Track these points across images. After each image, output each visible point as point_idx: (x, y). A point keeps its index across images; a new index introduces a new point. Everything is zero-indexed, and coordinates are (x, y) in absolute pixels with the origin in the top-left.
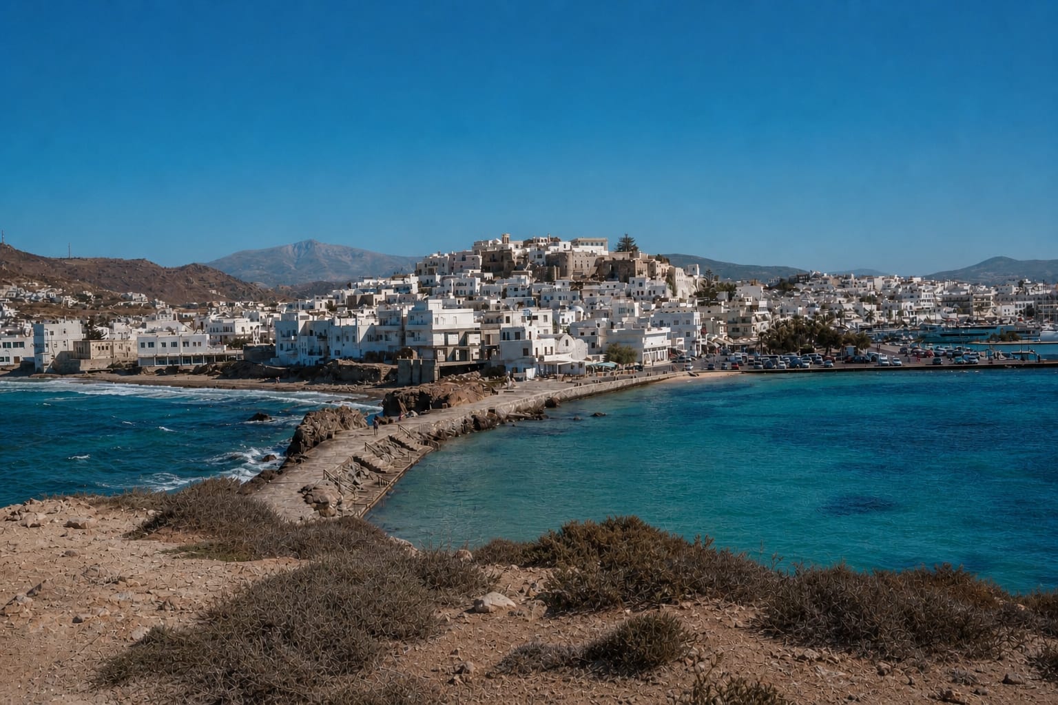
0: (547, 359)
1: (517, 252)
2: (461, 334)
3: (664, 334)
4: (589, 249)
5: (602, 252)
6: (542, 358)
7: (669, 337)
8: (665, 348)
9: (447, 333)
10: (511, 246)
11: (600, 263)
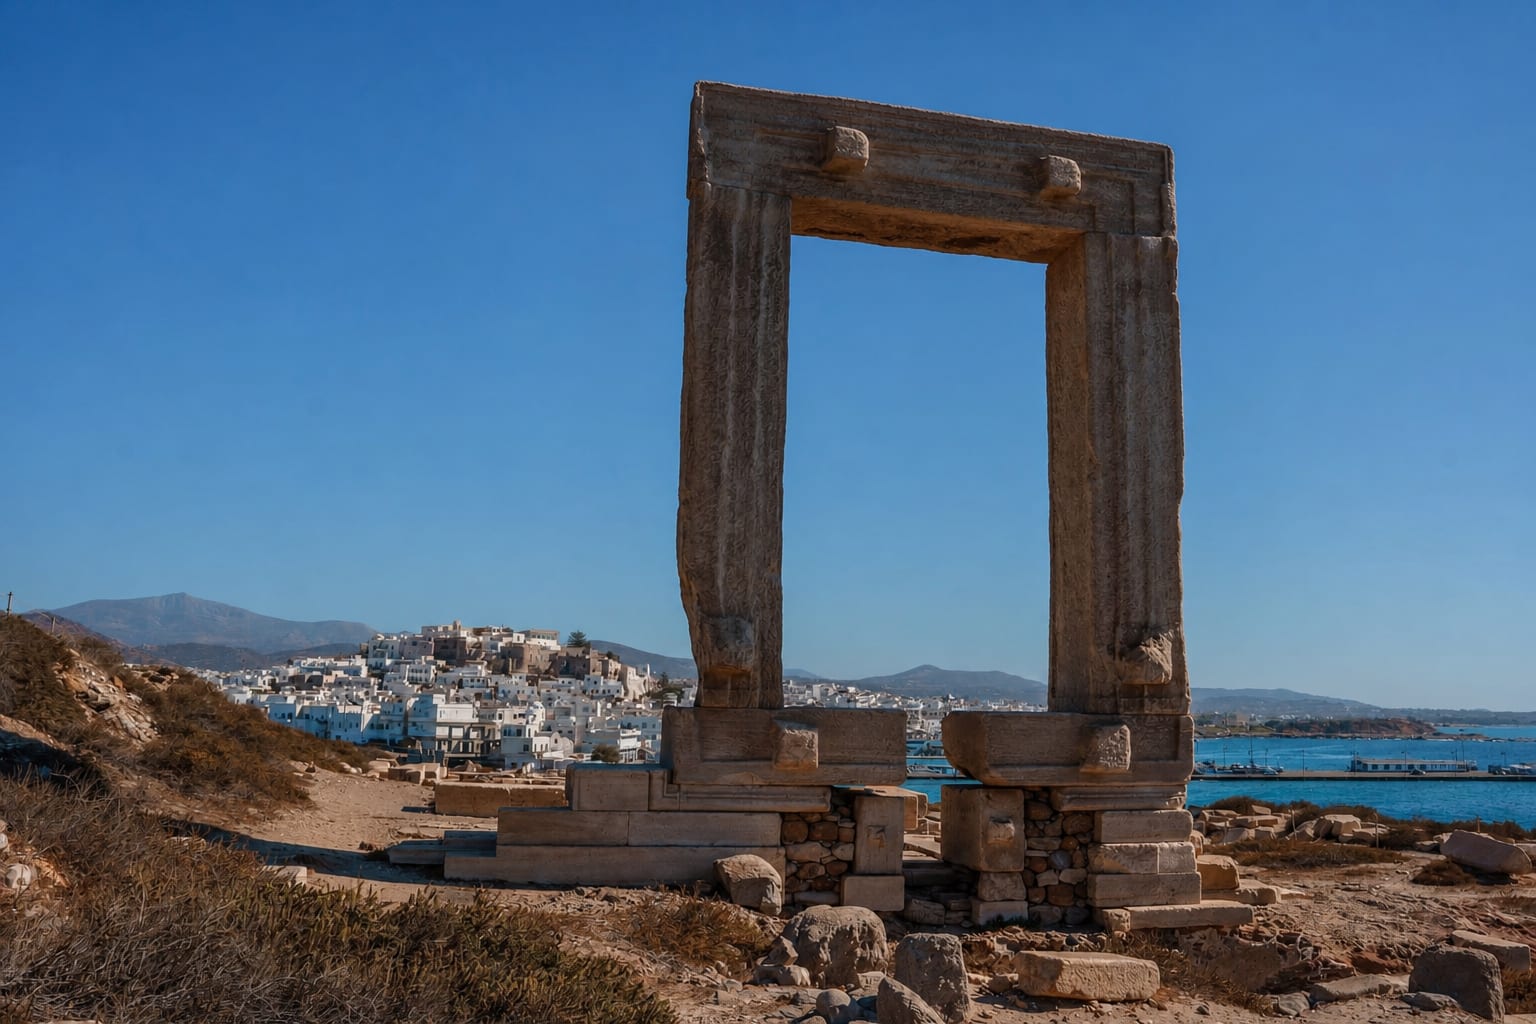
0: (546, 755)
1: (471, 640)
2: (466, 727)
3: (634, 736)
4: (542, 642)
5: (553, 645)
6: (540, 754)
7: (639, 738)
8: (635, 749)
9: (451, 726)
10: (463, 634)
11: (554, 659)
